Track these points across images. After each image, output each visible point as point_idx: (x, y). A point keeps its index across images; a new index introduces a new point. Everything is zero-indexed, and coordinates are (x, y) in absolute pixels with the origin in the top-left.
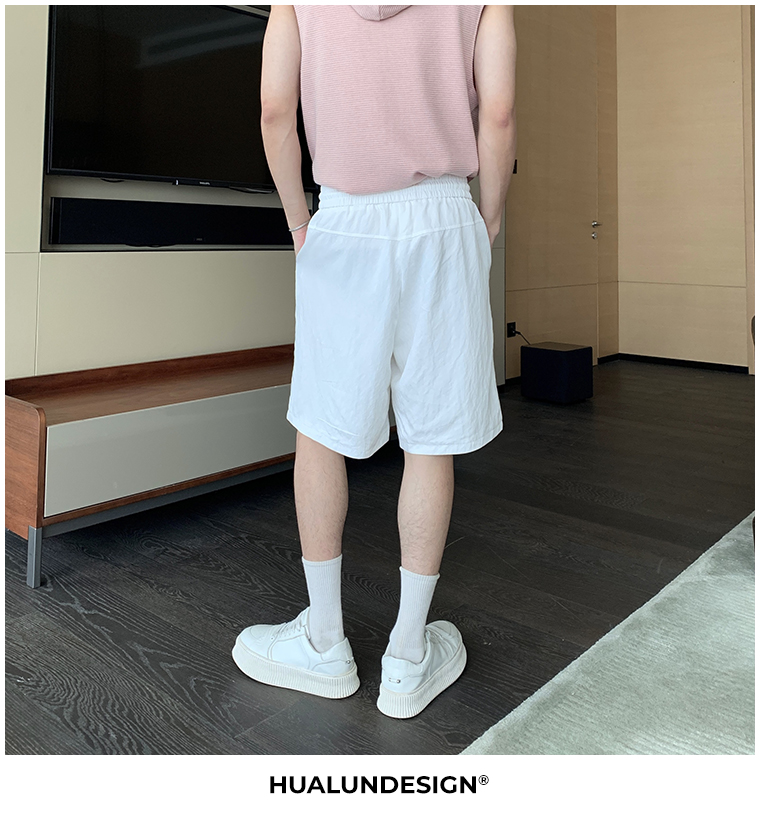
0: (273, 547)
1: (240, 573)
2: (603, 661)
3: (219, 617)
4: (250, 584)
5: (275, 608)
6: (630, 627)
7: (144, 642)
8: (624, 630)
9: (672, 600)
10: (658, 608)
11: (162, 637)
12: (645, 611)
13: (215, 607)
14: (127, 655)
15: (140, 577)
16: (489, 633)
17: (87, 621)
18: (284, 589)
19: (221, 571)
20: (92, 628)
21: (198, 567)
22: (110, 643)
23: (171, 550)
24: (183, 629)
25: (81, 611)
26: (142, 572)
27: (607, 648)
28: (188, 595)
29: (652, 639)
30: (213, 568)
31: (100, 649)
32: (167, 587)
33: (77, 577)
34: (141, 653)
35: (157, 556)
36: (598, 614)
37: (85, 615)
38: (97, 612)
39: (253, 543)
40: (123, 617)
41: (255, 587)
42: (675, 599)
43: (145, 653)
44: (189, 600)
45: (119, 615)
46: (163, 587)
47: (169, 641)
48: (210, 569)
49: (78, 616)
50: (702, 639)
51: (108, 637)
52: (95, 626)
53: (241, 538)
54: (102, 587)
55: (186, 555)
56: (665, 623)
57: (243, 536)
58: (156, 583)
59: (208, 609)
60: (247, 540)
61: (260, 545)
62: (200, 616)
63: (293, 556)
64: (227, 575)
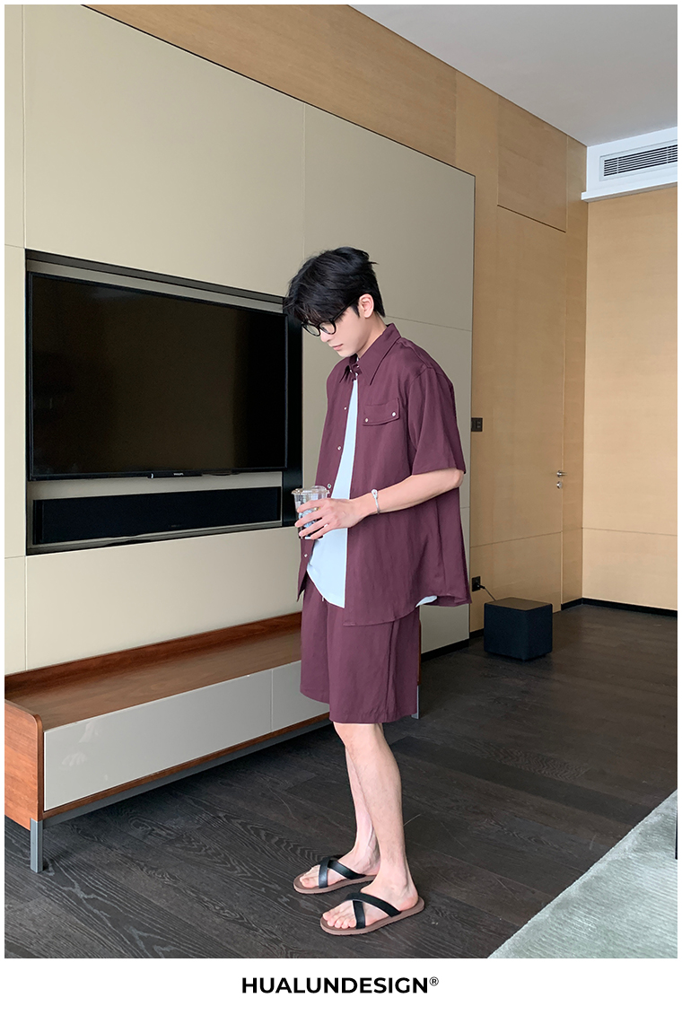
0: (249, 827)
1: (220, 855)
2: (532, 941)
3: (202, 899)
4: (229, 865)
5: (252, 889)
6: (559, 906)
7: (139, 926)
8: (554, 910)
9: (598, 878)
10: (585, 886)
11: (153, 920)
12: (573, 890)
13: (199, 890)
14: (126, 940)
15: (132, 860)
16: (437, 913)
17: (87, 905)
18: (260, 871)
19: (203, 852)
20: (92, 913)
21: (182, 848)
22: (110, 928)
23: (158, 831)
24: (172, 912)
25: (81, 895)
26: (133, 854)
27: (537, 927)
28: (174, 878)
29: (576, 918)
30: (195, 850)
31: (101, 934)
32: (156, 869)
33: (74, 860)
34: (137, 937)
35: (145, 837)
36: (533, 892)
37: (85, 899)
38: (95, 896)
39: (231, 822)
40: (119, 901)
41: (233, 868)
42: (601, 878)
43: (141, 937)
44: (175, 883)
45: (116, 899)
46: (152, 869)
47: (160, 924)
48: (190, 850)
49: (79, 901)
50: (619, 917)
51: (107, 921)
52: (95, 911)
53: (219, 817)
54: (98, 870)
55: (171, 835)
56: (589, 902)
57: (221, 815)
58: (145, 865)
59: (193, 892)
60: (225, 820)
61: (236, 823)
62: (186, 899)
63: (267, 835)
64: (208, 856)
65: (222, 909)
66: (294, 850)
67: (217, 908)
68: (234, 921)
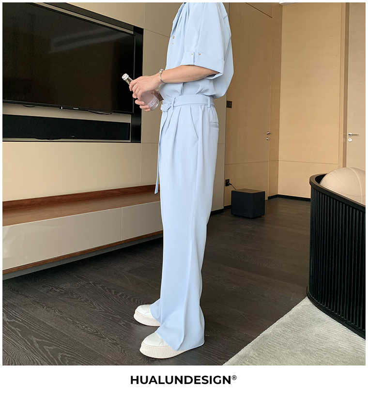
0: (105, 288)
1: (88, 301)
2: (263, 344)
3: (76, 322)
4: (93, 306)
5: (104, 318)
6: (277, 327)
7: (37, 336)
8: (274, 329)
9: (297, 314)
10: (291, 317)
11: (46, 333)
14: (28, 343)
15: (38, 303)
16: (208, 330)
17: (9, 325)
18: (110, 309)
19: (79, 300)
20: (11, 329)
21: (67, 298)
22: (19, 337)
23: (55, 289)
24: (57, 329)
25: (7, 320)
26: (39, 300)
27: (265, 337)
28: (62, 312)
30: (75, 298)
31: (14, 340)
34: (35, 341)
36: (262, 321)
37: (8, 322)
38: (14, 320)
39: (96, 285)
40: (27, 323)
41: (95, 308)
42: (299, 313)
43: (37, 342)
44: (61, 314)
46: (49, 307)
47: (50, 335)
48: (72, 298)
50: (311, 332)
51: (19, 333)
52: (13, 328)
53: (90, 284)
54: (18, 308)
55: (62, 291)
56: (293, 325)
57: (91, 282)
58: (46, 306)
59: (71, 319)
60: (93, 284)
61: (99, 287)
62: (66, 322)
63: (115, 292)
64: (81, 301)
65: (86, 327)
66: (129, 299)
67: (84, 327)
68: (92, 334)
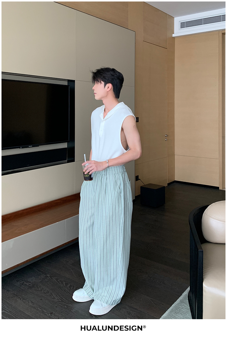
1: (49, 292)
5: (62, 307)
13: (42, 308)
15: (16, 295)
18: (64, 299)
23: (25, 283)
28: (33, 303)
32: (26, 299)
39: (52, 278)
41: (54, 298)
48: (38, 291)
58: (22, 298)
60: (50, 277)
61: (54, 279)
63: (66, 284)
64: (44, 293)
